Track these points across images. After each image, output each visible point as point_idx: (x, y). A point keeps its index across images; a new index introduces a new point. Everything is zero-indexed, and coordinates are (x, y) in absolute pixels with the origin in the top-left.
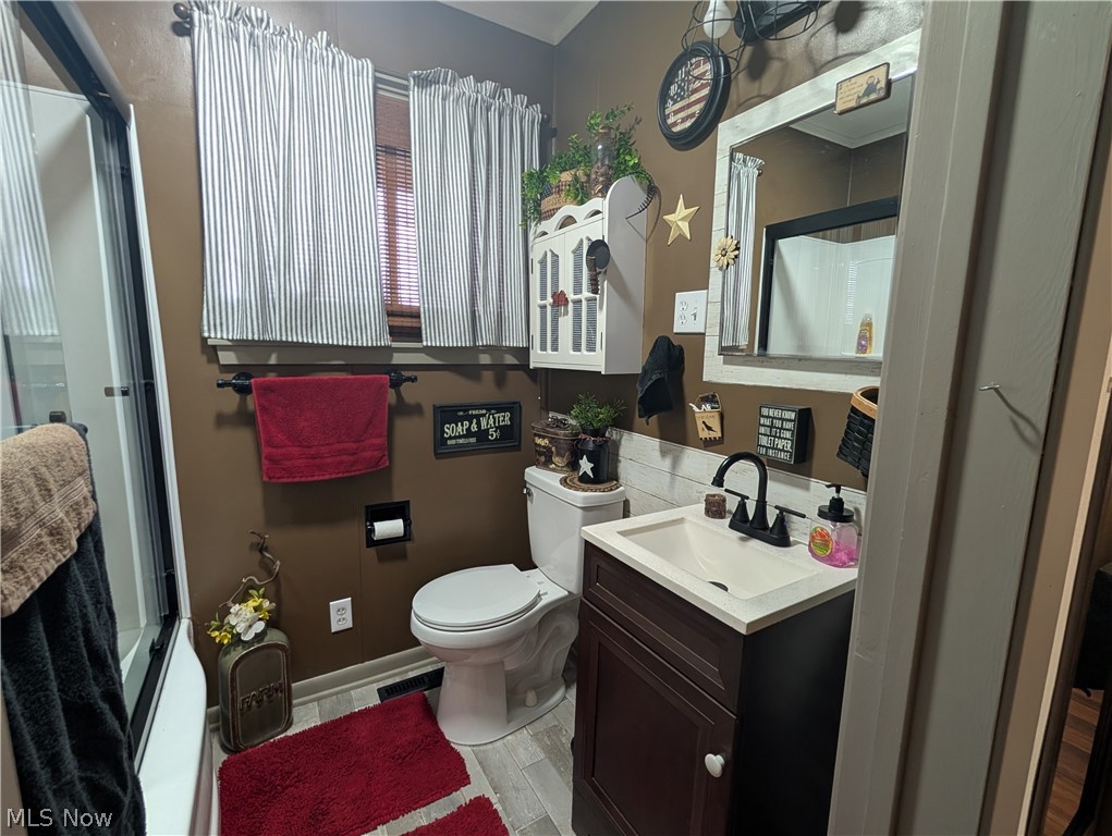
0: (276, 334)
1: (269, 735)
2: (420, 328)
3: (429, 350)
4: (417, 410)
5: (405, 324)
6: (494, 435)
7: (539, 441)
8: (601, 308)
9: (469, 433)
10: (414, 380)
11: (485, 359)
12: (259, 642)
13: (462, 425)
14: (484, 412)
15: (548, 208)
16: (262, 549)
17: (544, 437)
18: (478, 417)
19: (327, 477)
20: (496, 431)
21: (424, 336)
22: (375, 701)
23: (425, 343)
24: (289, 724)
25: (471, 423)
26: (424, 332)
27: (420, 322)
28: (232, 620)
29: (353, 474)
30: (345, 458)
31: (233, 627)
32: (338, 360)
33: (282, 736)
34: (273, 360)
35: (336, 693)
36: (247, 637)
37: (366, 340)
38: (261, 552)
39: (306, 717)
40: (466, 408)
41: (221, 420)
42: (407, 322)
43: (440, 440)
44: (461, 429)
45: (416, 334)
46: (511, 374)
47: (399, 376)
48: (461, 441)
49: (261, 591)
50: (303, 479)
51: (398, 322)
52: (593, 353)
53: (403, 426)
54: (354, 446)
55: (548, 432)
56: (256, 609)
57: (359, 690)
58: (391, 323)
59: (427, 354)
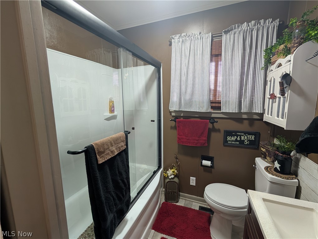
0: (183, 109)
1: (172, 202)
2: (221, 107)
3: (223, 113)
4: (219, 131)
5: (216, 106)
6: (246, 142)
7: (262, 149)
8: (287, 101)
9: (236, 140)
10: (217, 122)
11: (245, 116)
12: (172, 179)
13: (234, 137)
14: (243, 134)
15: (273, 61)
16: (176, 158)
17: (264, 148)
18: (240, 136)
19: (190, 145)
20: (247, 141)
21: (222, 109)
22: (197, 209)
23: (222, 111)
24: (177, 202)
25: (237, 137)
26: (222, 108)
27: (221, 105)
28: (168, 172)
29: (197, 146)
30: (195, 141)
31: (168, 174)
32: (197, 115)
33: (175, 204)
34: (182, 115)
35: (190, 201)
36: (170, 177)
37: (203, 110)
38: (176, 159)
39: (181, 203)
40: (236, 132)
41: (172, 128)
42: (217, 105)
43: (226, 141)
44: (233, 138)
45: (219, 108)
46: (257, 122)
47: (213, 120)
48: (233, 142)
49: (176, 168)
50: (185, 145)
51: (214, 105)
52: (283, 120)
53: (213, 135)
54: (198, 138)
55: (265, 147)
56: (173, 172)
57: (195, 203)
58: (212, 105)
59: (223, 114)
